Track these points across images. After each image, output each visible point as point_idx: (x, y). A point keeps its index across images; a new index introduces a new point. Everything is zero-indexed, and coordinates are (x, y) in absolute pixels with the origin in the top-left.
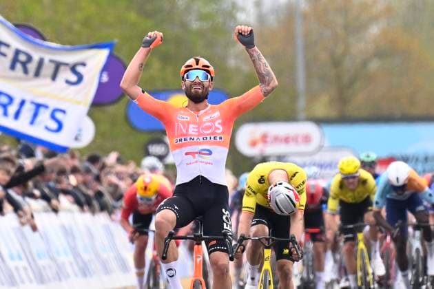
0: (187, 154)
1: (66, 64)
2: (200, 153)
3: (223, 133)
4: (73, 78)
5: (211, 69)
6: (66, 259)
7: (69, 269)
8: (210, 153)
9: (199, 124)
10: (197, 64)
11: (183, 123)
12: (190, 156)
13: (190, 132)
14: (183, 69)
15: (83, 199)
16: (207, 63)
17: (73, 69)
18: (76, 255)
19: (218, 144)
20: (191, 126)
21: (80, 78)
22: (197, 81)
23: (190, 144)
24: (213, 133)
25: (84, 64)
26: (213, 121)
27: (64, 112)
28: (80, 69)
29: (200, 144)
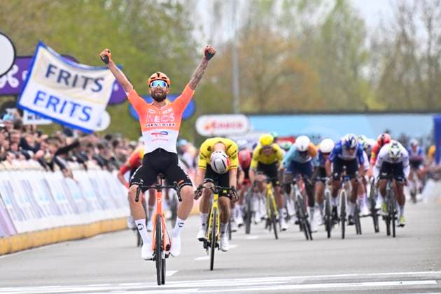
0: (153, 134)
1: (91, 79)
2: (161, 134)
3: (175, 121)
4: (96, 87)
5: (168, 79)
6: (93, 199)
7: (94, 205)
8: (167, 133)
9: (160, 115)
10: (159, 76)
11: (151, 114)
12: (154, 135)
13: (155, 121)
14: (150, 80)
15: (102, 162)
16: (165, 76)
17: (96, 81)
18: (98, 196)
19: (173, 128)
20: (156, 117)
21: (100, 87)
22: (159, 87)
23: (155, 128)
24: (169, 122)
25: (102, 79)
26: (169, 114)
27: (90, 108)
28: (100, 82)
29: (161, 128)
